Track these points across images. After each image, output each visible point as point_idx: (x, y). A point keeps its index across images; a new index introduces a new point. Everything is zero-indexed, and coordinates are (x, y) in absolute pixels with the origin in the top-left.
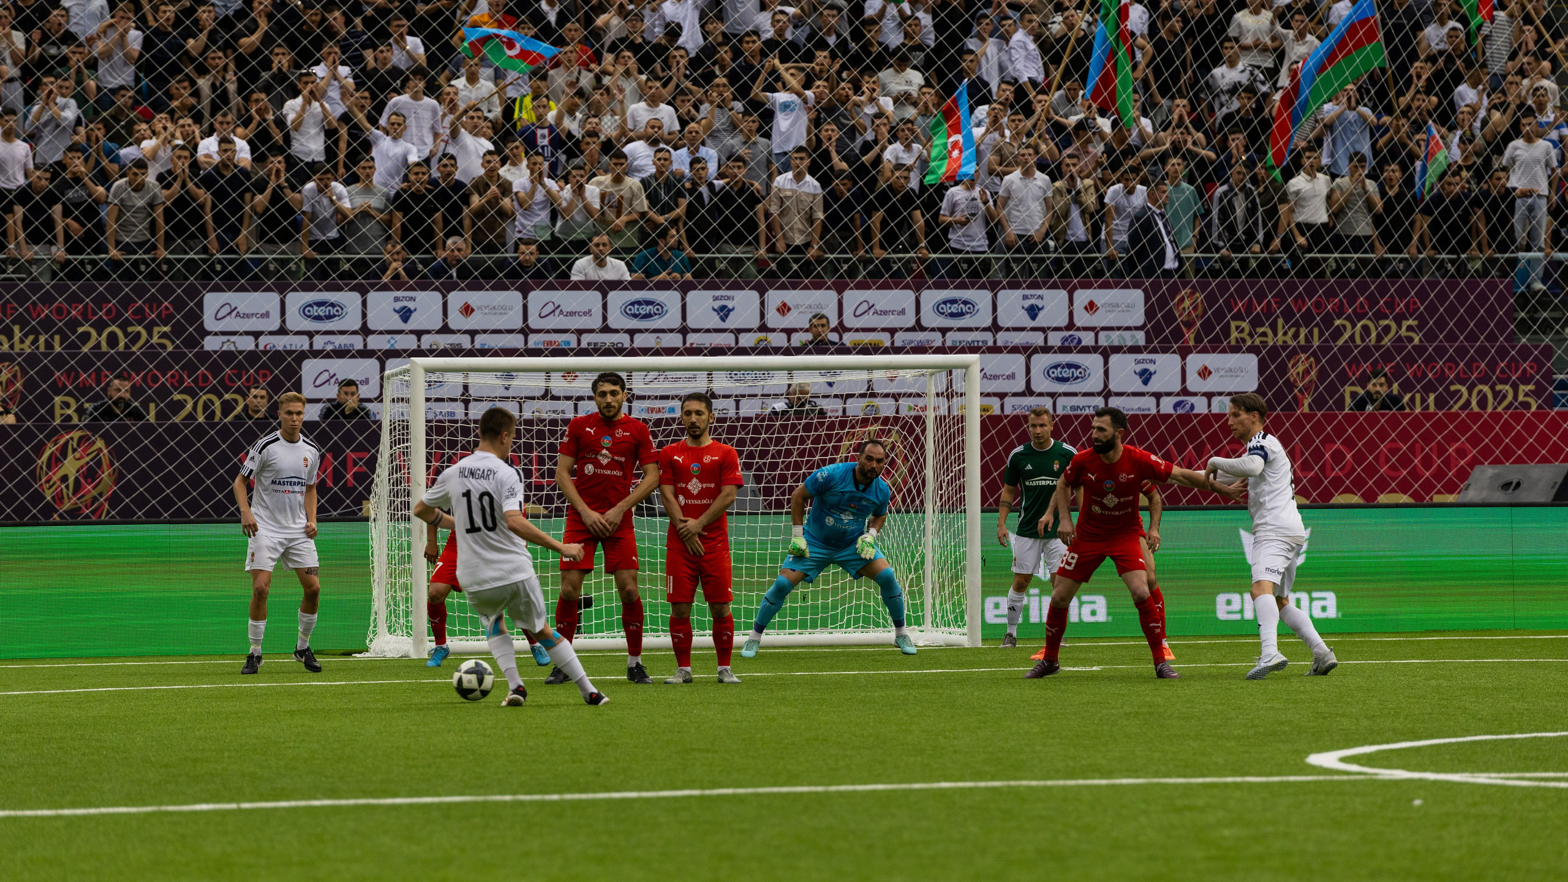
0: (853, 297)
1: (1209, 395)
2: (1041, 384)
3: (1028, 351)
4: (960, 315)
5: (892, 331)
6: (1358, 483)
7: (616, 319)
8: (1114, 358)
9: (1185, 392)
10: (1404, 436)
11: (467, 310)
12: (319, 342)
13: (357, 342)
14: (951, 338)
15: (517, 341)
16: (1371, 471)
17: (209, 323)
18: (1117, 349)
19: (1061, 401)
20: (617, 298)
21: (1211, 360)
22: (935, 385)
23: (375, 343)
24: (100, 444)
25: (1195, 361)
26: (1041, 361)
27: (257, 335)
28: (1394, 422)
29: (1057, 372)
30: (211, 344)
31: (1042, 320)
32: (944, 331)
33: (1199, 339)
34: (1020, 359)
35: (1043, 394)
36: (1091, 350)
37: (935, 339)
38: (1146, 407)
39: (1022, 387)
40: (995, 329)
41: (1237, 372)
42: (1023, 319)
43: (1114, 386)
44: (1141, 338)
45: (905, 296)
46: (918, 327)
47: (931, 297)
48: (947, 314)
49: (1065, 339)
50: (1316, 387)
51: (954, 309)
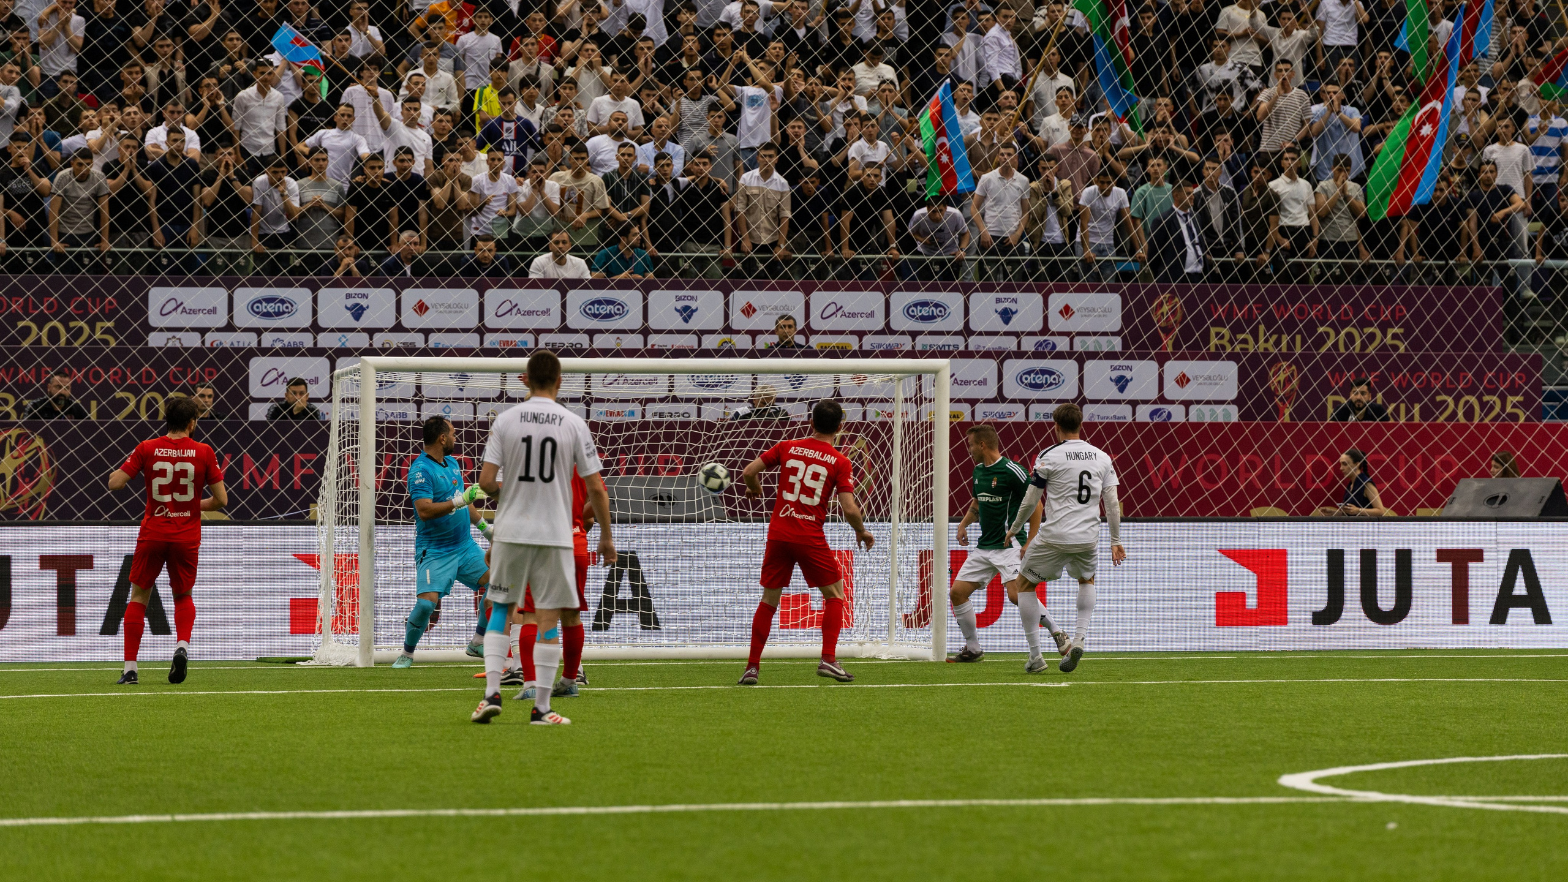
0: (821, 299)
1: (1187, 404)
2: (1013, 390)
3: (1000, 356)
4: (931, 318)
5: (861, 334)
7: (575, 319)
8: (1089, 365)
9: (1162, 400)
10: (1388, 448)
11: (422, 308)
12: (268, 340)
13: (307, 340)
14: (921, 342)
15: (471, 341)
17: (154, 318)
18: (1093, 355)
19: (1034, 408)
20: (577, 298)
21: (1190, 367)
22: (904, 390)
23: (326, 341)
24: (39, 442)
25: (1173, 368)
26: (1014, 367)
27: (203, 331)
28: (1377, 433)
29: (1030, 379)
30: (155, 340)
31: (1015, 324)
32: (914, 335)
33: (1177, 346)
34: (992, 364)
35: (1016, 401)
36: (1066, 355)
37: (905, 343)
38: (1122, 414)
39: (993, 393)
40: (967, 333)
41: (1216, 380)
42: (996, 323)
43: (1090, 392)
44: (1117, 345)
45: (874, 298)
46: (887, 330)
47: (901, 299)
48: (914, 317)
49: (1040, 344)
50: (1297, 396)
51: (925, 312)
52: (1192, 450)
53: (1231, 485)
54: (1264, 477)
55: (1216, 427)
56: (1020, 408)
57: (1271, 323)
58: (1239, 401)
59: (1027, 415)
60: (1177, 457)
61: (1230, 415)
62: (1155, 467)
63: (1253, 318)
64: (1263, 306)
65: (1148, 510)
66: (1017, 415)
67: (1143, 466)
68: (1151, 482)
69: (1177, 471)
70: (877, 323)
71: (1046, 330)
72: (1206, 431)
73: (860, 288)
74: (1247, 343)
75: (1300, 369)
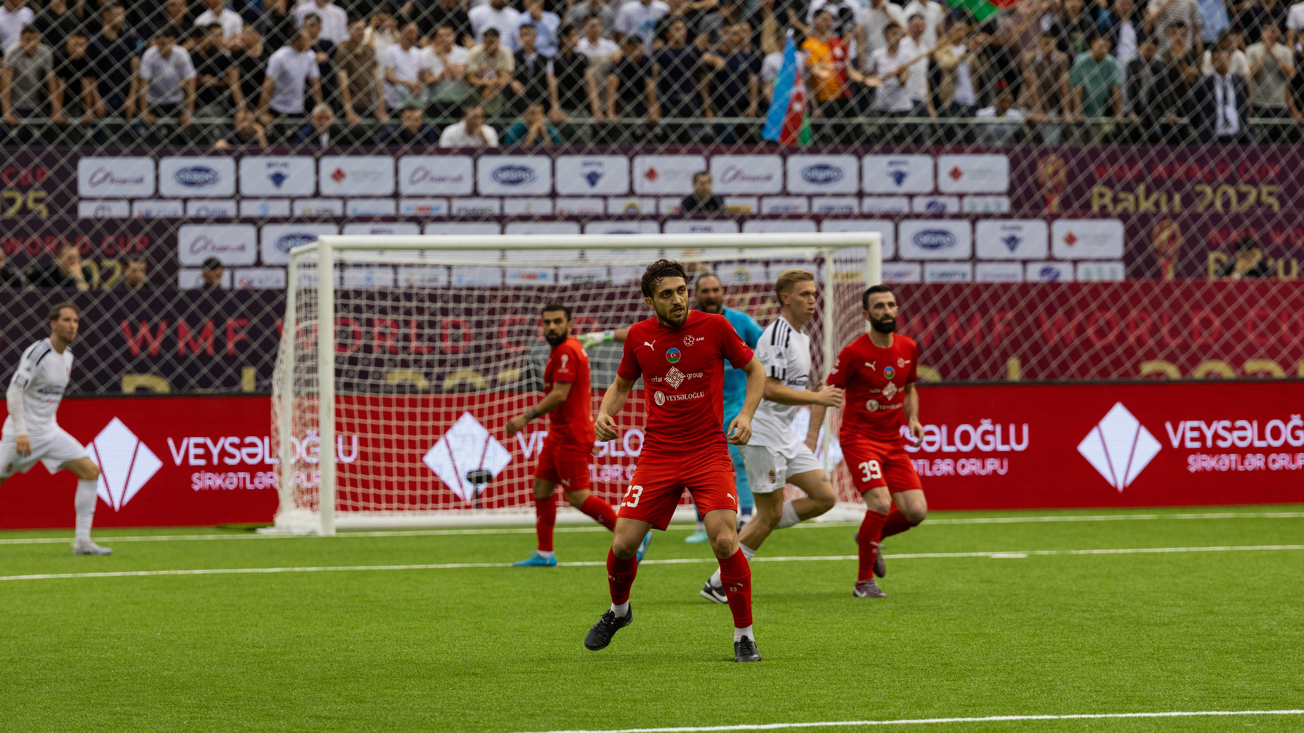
0: (720, 163)
1: (1076, 262)
2: (909, 250)
3: (895, 218)
4: (827, 180)
5: (761, 197)
6: (1227, 348)
7: (488, 186)
8: (983, 226)
9: (1051, 258)
10: (1273, 303)
11: (338, 175)
12: (193, 209)
13: (230, 208)
14: (818, 205)
15: (388, 207)
16: (1239, 337)
17: (84, 189)
18: (988, 216)
19: (930, 268)
20: (488, 164)
21: (1078, 227)
23: (250, 209)
25: (1062, 227)
26: (909, 228)
27: (131, 201)
28: (1263, 289)
29: (926, 239)
30: (86, 210)
31: (908, 186)
32: (810, 197)
33: (1066, 204)
34: (888, 226)
35: (911, 261)
36: (957, 216)
37: (801, 205)
38: (1012, 273)
39: (890, 254)
40: (861, 195)
41: (1102, 239)
42: (889, 185)
43: (981, 253)
44: (1005, 205)
45: (772, 162)
46: (785, 193)
47: (798, 163)
48: (813, 180)
49: (930, 205)
50: (1182, 253)
51: (822, 175)
52: (1083, 304)
53: (1121, 338)
54: (1154, 330)
55: (1106, 285)
56: (916, 268)
57: (1158, 183)
58: (1127, 259)
59: (922, 275)
60: (1070, 315)
61: (1117, 273)
62: (1047, 324)
63: (1140, 178)
64: (1150, 167)
65: (1043, 364)
66: (913, 275)
67: (1038, 323)
68: (1045, 338)
69: (1070, 327)
70: (775, 186)
71: (936, 192)
72: (1096, 289)
73: (761, 152)
74: (1128, 202)
75: (1184, 227)
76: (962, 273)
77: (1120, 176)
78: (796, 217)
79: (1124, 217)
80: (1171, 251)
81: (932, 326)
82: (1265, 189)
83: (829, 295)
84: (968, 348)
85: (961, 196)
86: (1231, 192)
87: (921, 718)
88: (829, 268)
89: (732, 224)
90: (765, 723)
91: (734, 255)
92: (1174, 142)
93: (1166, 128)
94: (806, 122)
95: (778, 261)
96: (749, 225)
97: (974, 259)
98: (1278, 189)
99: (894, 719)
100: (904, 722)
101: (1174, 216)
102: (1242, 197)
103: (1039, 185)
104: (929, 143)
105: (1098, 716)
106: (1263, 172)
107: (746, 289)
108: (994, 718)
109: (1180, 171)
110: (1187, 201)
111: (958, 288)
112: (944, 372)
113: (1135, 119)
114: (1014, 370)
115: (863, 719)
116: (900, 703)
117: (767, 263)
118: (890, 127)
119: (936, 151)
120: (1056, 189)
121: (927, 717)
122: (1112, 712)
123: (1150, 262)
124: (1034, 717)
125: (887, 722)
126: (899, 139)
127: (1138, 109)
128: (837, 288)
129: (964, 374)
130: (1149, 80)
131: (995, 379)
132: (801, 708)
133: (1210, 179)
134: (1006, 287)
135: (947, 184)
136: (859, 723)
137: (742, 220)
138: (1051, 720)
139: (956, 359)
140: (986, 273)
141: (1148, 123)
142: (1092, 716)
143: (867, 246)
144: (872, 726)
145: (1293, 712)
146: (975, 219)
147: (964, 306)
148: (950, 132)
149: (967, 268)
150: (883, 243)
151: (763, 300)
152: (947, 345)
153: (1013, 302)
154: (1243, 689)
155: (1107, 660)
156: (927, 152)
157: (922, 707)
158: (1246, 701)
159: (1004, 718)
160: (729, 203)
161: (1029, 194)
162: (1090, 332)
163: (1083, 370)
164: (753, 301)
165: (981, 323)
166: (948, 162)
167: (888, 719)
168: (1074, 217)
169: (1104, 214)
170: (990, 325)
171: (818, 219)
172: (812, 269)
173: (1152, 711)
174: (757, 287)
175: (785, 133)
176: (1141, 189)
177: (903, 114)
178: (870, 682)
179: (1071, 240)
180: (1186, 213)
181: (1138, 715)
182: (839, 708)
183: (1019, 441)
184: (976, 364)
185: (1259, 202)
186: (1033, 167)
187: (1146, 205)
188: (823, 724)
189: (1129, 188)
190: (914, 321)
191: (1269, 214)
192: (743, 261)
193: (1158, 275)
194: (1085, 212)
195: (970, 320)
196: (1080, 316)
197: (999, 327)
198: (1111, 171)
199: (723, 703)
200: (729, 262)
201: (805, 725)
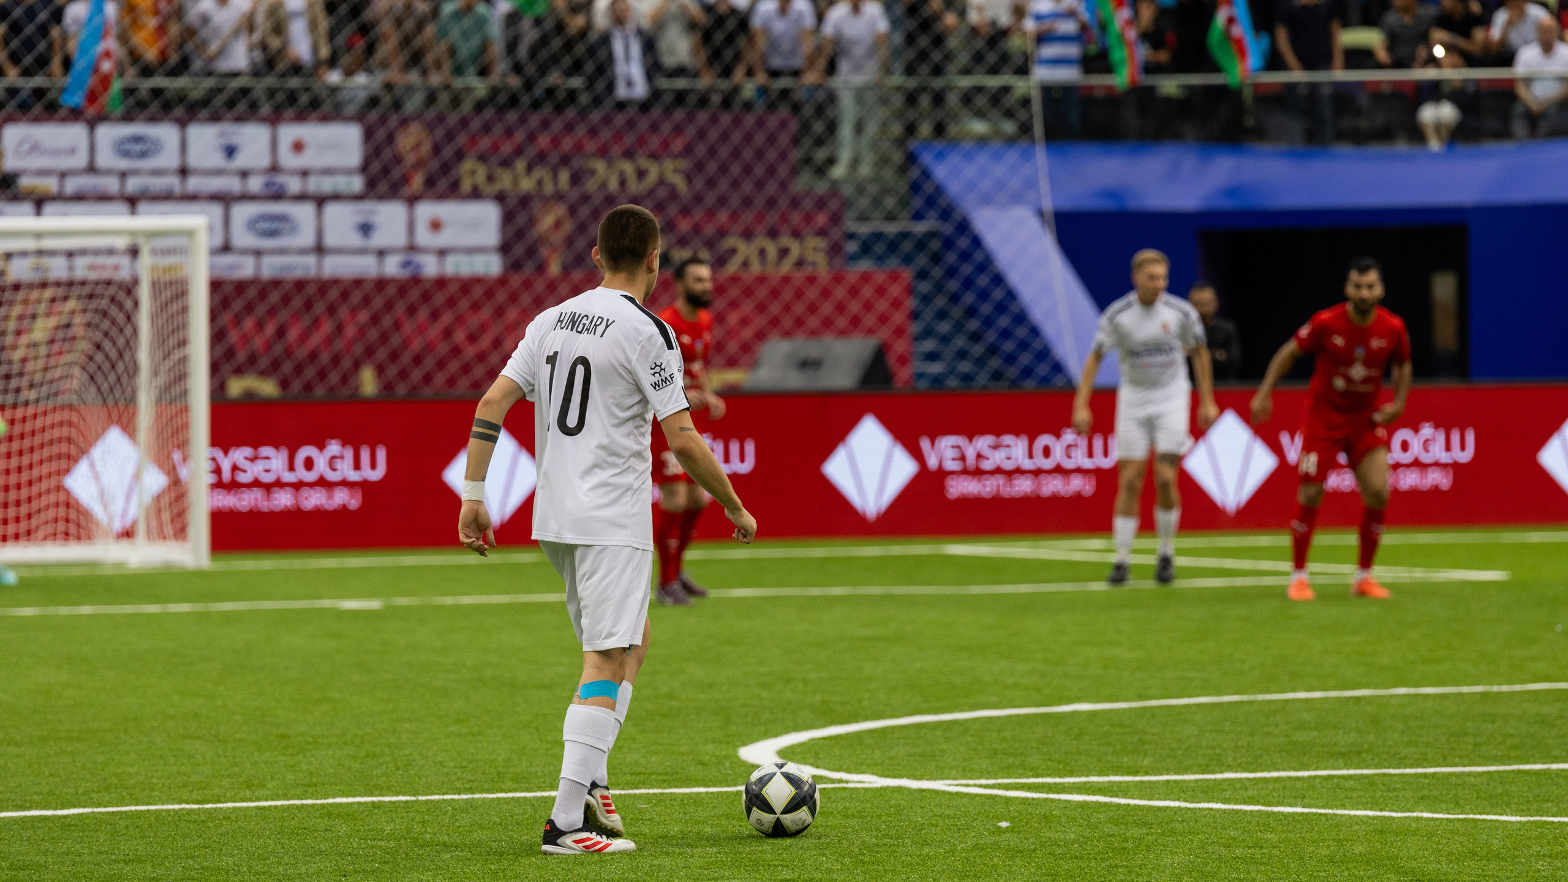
0: (14, 133)
1: (442, 253)
2: (242, 238)
3: (224, 199)
4: (143, 154)
5: (63, 175)
8: (332, 210)
9: (412, 248)
14: (133, 185)
18: (336, 197)
19: (267, 260)
21: (445, 210)
25: (426, 210)
26: (242, 212)
29: (264, 225)
31: (241, 161)
32: (123, 175)
33: (430, 182)
34: (217, 210)
35: (245, 252)
36: (301, 197)
37: (112, 184)
38: (366, 266)
39: (218, 241)
40: (184, 172)
41: (473, 225)
42: (217, 160)
43: (330, 240)
44: (357, 184)
45: (74, 134)
46: (92, 169)
47: (108, 133)
48: (126, 154)
49: (267, 185)
50: (570, 241)
51: (137, 148)
52: (451, 303)
55: (477, 281)
56: (250, 261)
57: (541, 158)
58: (505, 249)
59: (258, 267)
60: (435, 315)
61: (491, 265)
62: (408, 327)
63: (519, 152)
64: (532, 138)
65: (403, 375)
66: (245, 269)
67: (397, 325)
68: (406, 343)
69: (434, 332)
70: (80, 160)
71: (275, 168)
72: (467, 285)
73: (64, 120)
74: (505, 181)
75: (573, 210)
76: (306, 266)
77: (495, 147)
78: (104, 198)
79: (500, 198)
80: (558, 237)
81: (270, 329)
82: (669, 165)
83: (144, 293)
84: (313, 356)
85: (304, 173)
86: (628, 168)
87: (251, 800)
88: (146, 261)
89: (28, 207)
90: (62, 808)
91: (30, 244)
92: (559, 108)
93: (550, 92)
94: (117, 86)
95: (83, 252)
96: (48, 208)
97: (320, 249)
98: (685, 164)
99: (219, 801)
100: (230, 805)
101: (559, 197)
102: (641, 174)
103: (398, 160)
104: (266, 109)
105: (464, 797)
106: (666, 144)
107: (44, 285)
108: (339, 800)
109: (567, 144)
110: (576, 179)
111: (300, 285)
112: (284, 384)
113: (515, 82)
114: (368, 383)
115: (180, 803)
116: (226, 782)
117: (70, 254)
118: (219, 90)
119: (274, 119)
120: (420, 164)
121: (258, 799)
122: (480, 792)
123: (531, 252)
124: (387, 799)
125: (209, 806)
126: (231, 104)
127: (517, 68)
128: (154, 284)
129: (308, 387)
130: (529, 35)
131: (344, 393)
132: (107, 789)
133: (603, 152)
134: (358, 282)
135: (288, 159)
136: (176, 807)
137: (40, 202)
138: (406, 802)
139: (299, 369)
140: (335, 267)
141: (528, 86)
142: (456, 797)
143: (190, 233)
144: (192, 810)
145: (696, 790)
146: (321, 201)
147: (308, 305)
148: (292, 98)
149: (311, 260)
150: (211, 229)
151: (66, 299)
152: (288, 353)
153: (366, 301)
154: (637, 764)
155: (475, 730)
156: (263, 120)
157: (252, 787)
158: (641, 778)
159: (350, 800)
160: (25, 182)
161: (386, 170)
162: (459, 336)
163: (451, 382)
164: (53, 300)
165: (327, 327)
166: (289, 132)
167: (210, 802)
168: (441, 197)
169: (476, 194)
170: (339, 329)
171: (132, 202)
172: (125, 261)
173: (528, 790)
174: (58, 284)
175: (92, 97)
176: (520, 165)
177: (235, 75)
178: (190, 757)
179: (436, 226)
180: (574, 195)
181: (511, 795)
182: (152, 789)
183: (373, 466)
184: (322, 375)
185: (661, 181)
186: (390, 138)
187: (527, 185)
188: (133, 808)
189: (506, 163)
190: (249, 324)
191: (673, 195)
192: (40, 253)
193: (541, 268)
194: (453, 192)
195: (316, 323)
196: (447, 318)
197: (350, 331)
198: (485, 143)
199: (12, 784)
200: (24, 254)
201: (110, 809)
